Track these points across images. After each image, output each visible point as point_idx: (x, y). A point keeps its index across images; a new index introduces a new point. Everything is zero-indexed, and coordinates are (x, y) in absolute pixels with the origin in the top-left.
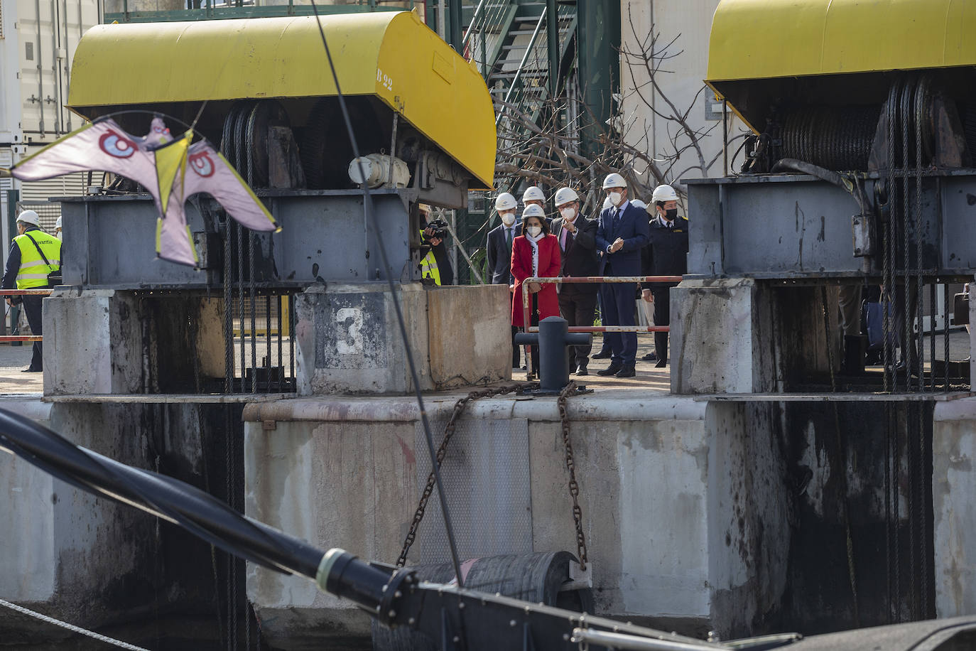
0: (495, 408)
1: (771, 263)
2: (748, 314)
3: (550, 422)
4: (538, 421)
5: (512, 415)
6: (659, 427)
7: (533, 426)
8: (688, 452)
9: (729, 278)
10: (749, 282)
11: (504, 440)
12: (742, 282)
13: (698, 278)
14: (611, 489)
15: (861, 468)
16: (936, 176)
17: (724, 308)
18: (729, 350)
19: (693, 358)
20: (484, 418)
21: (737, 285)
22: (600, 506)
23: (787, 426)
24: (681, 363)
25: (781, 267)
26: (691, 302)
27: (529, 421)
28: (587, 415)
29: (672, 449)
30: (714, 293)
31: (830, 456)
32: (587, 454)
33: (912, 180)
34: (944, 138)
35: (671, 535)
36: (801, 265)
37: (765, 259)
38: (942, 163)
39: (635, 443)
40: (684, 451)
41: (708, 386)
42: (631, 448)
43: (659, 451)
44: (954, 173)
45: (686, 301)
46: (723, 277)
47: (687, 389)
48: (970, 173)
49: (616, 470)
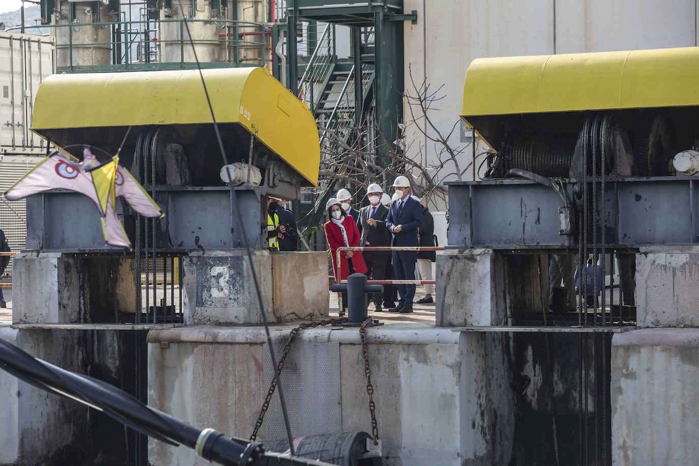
0: (317, 335)
1: (504, 239)
2: (488, 273)
3: (355, 344)
4: (346, 344)
5: (329, 340)
6: (428, 348)
7: (343, 347)
8: (447, 365)
9: (476, 249)
10: (489, 251)
11: (323, 356)
12: (484, 251)
13: (454, 248)
14: (395, 390)
15: (563, 377)
16: (615, 182)
17: (472, 269)
18: (476, 297)
19: (451, 302)
20: (310, 341)
21: (481, 253)
22: (388, 402)
23: (514, 348)
24: (443, 305)
25: (511, 241)
26: (450, 265)
27: (340, 344)
28: (379, 340)
29: (437, 364)
30: (465, 258)
31: (542, 369)
32: (379, 367)
33: (599, 184)
34: (620, 156)
35: (435, 421)
36: (524, 240)
37: (500, 236)
38: (619, 173)
39: (412, 359)
40: (444, 365)
41: (461, 321)
42: (408, 363)
43: (428, 365)
44: (627, 180)
45: (447, 263)
46: (471, 248)
47: (447, 323)
48: (637, 180)
49: (399, 377)
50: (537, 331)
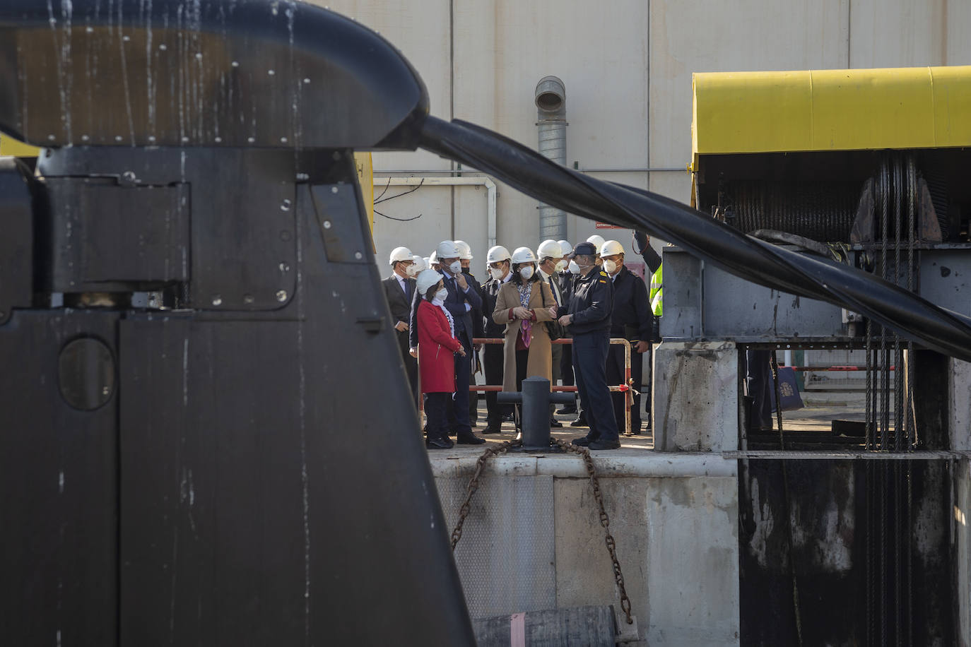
0: (518, 465)
1: (746, 328)
2: (734, 376)
3: (577, 478)
4: (564, 478)
5: (537, 472)
6: (689, 483)
7: (558, 482)
8: (720, 508)
9: (710, 342)
10: (730, 345)
11: (528, 496)
12: (724, 345)
13: (678, 341)
14: (640, 543)
15: (804, 521)
16: (919, 249)
17: (710, 370)
18: (715, 409)
19: (678, 417)
20: (507, 474)
21: (719, 348)
22: (628, 560)
24: (666, 422)
25: (756, 332)
26: (677, 364)
27: (555, 478)
28: (614, 472)
29: (703, 505)
30: (700, 355)
31: (773, 510)
32: (614, 510)
33: (904, 252)
34: (926, 214)
35: (701, 587)
36: (775, 330)
37: (739, 324)
38: (924, 237)
39: (666, 499)
40: (715, 506)
41: (692, 444)
42: (660, 504)
43: (689, 506)
44: (937, 247)
45: (671, 362)
46: (704, 340)
47: (672, 446)
48: (952, 247)
49: (645, 525)
50: (855, 458)
